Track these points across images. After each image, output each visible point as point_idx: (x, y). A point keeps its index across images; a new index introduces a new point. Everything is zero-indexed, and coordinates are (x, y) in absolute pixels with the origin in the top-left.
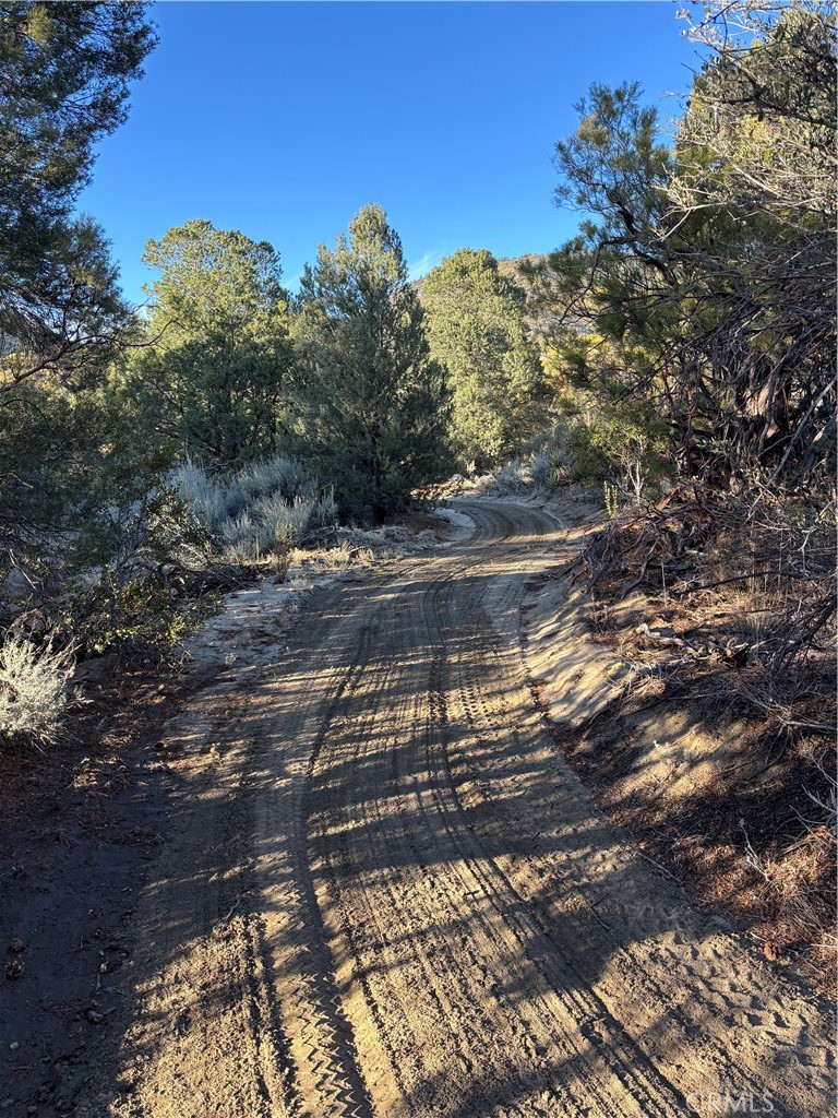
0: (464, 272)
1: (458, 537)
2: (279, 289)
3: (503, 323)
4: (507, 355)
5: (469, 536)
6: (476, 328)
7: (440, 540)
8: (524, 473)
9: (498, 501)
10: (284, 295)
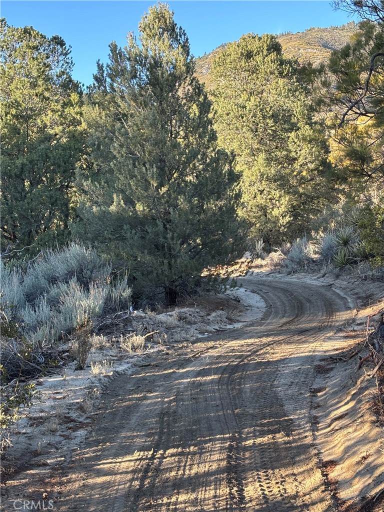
0: (249, 55)
1: (249, 317)
2: (71, 81)
3: (288, 104)
4: (293, 135)
5: (260, 316)
6: (261, 110)
7: (231, 321)
8: (311, 250)
9: (288, 279)
10: (76, 86)
